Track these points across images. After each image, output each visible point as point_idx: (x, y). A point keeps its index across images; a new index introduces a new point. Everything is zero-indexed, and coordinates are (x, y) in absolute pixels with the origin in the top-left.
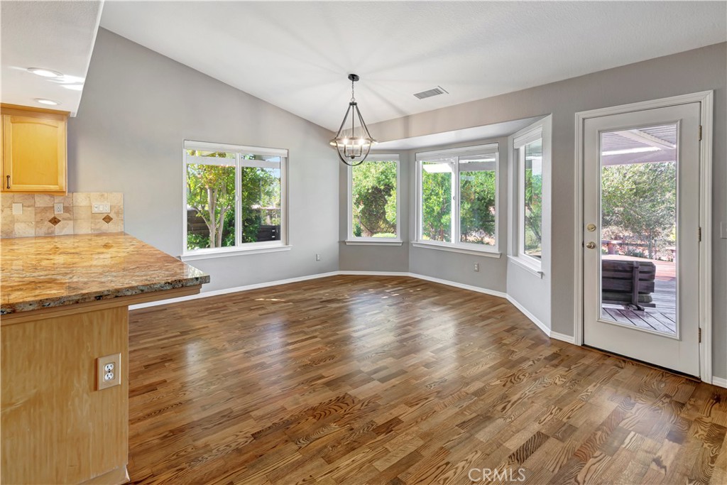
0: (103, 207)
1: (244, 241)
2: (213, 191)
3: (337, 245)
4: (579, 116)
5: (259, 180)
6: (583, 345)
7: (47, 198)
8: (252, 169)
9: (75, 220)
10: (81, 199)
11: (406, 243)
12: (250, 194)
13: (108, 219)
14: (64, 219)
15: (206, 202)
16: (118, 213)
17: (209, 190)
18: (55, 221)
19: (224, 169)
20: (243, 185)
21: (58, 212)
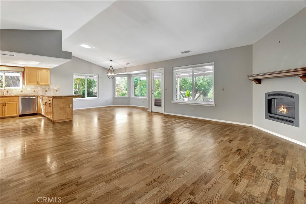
0: (56, 88)
1: (88, 97)
2: (79, 85)
3: (112, 98)
4: (151, 70)
5: (92, 82)
6: (152, 112)
7: (45, 86)
8: (90, 79)
9: (50, 91)
10: (51, 87)
11: (129, 98)
12: (89, 86)
13: (57, 91)
14: (48, 91)
15: (77, 88)
16: (59, 90)
17: (78, 85)
18: (46, 91)
19: (81, 79)
20: (87, 83)
21: (47, 89)
